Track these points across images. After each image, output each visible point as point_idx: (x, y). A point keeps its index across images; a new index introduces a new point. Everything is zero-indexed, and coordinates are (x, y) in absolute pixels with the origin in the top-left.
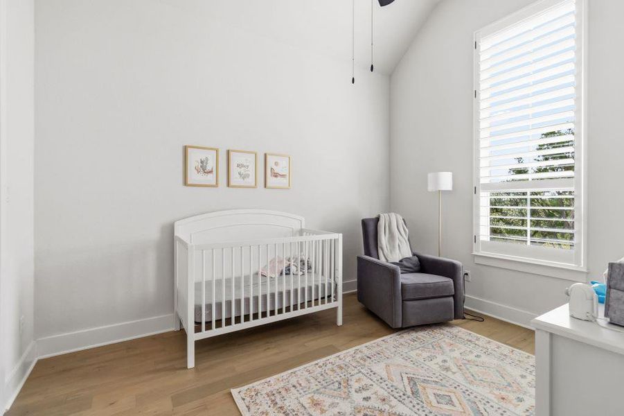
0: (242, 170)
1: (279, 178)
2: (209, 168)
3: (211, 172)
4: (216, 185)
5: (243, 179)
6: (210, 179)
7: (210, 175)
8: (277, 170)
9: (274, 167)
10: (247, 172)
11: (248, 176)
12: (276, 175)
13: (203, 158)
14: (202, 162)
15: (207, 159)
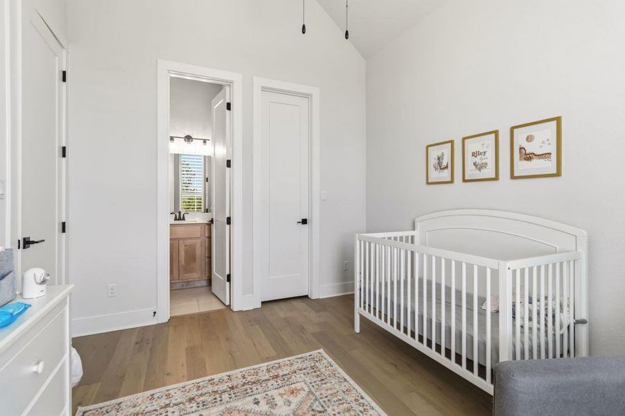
0: (478, 160)
1: (535, 161)
2: (444, 164)
3: (447, 167)
4: (452, 182)
5: (480, 171)
6: (446, 175)
7: (446, 171)
8: (530, 148)
9: (525, 144)
10: (484, 161)
11: (484, 166)
12: (528, 157)
13: (440, 155)
14: (439, 159)
15: (443, 155)
